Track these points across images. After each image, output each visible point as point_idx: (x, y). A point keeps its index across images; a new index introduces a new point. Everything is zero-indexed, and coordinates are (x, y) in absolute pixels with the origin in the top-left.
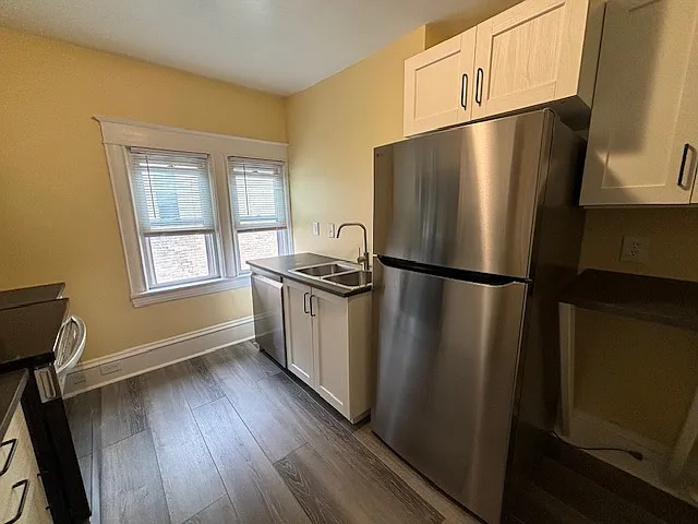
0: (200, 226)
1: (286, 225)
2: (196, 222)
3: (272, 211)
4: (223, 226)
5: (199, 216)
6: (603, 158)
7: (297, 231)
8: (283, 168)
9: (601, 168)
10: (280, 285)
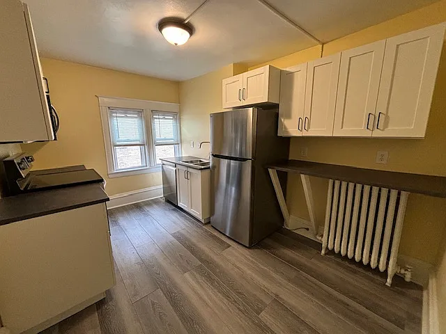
0: (138, 143)
1: (178, 143)
2: (137, 141)
3: (172, 136)
4: (148, 142)
5: (138, 138)
6: (283, 120)
7: (184, 145)
8: (177, 115)
9: (282, 124)
10: (175, 169)
